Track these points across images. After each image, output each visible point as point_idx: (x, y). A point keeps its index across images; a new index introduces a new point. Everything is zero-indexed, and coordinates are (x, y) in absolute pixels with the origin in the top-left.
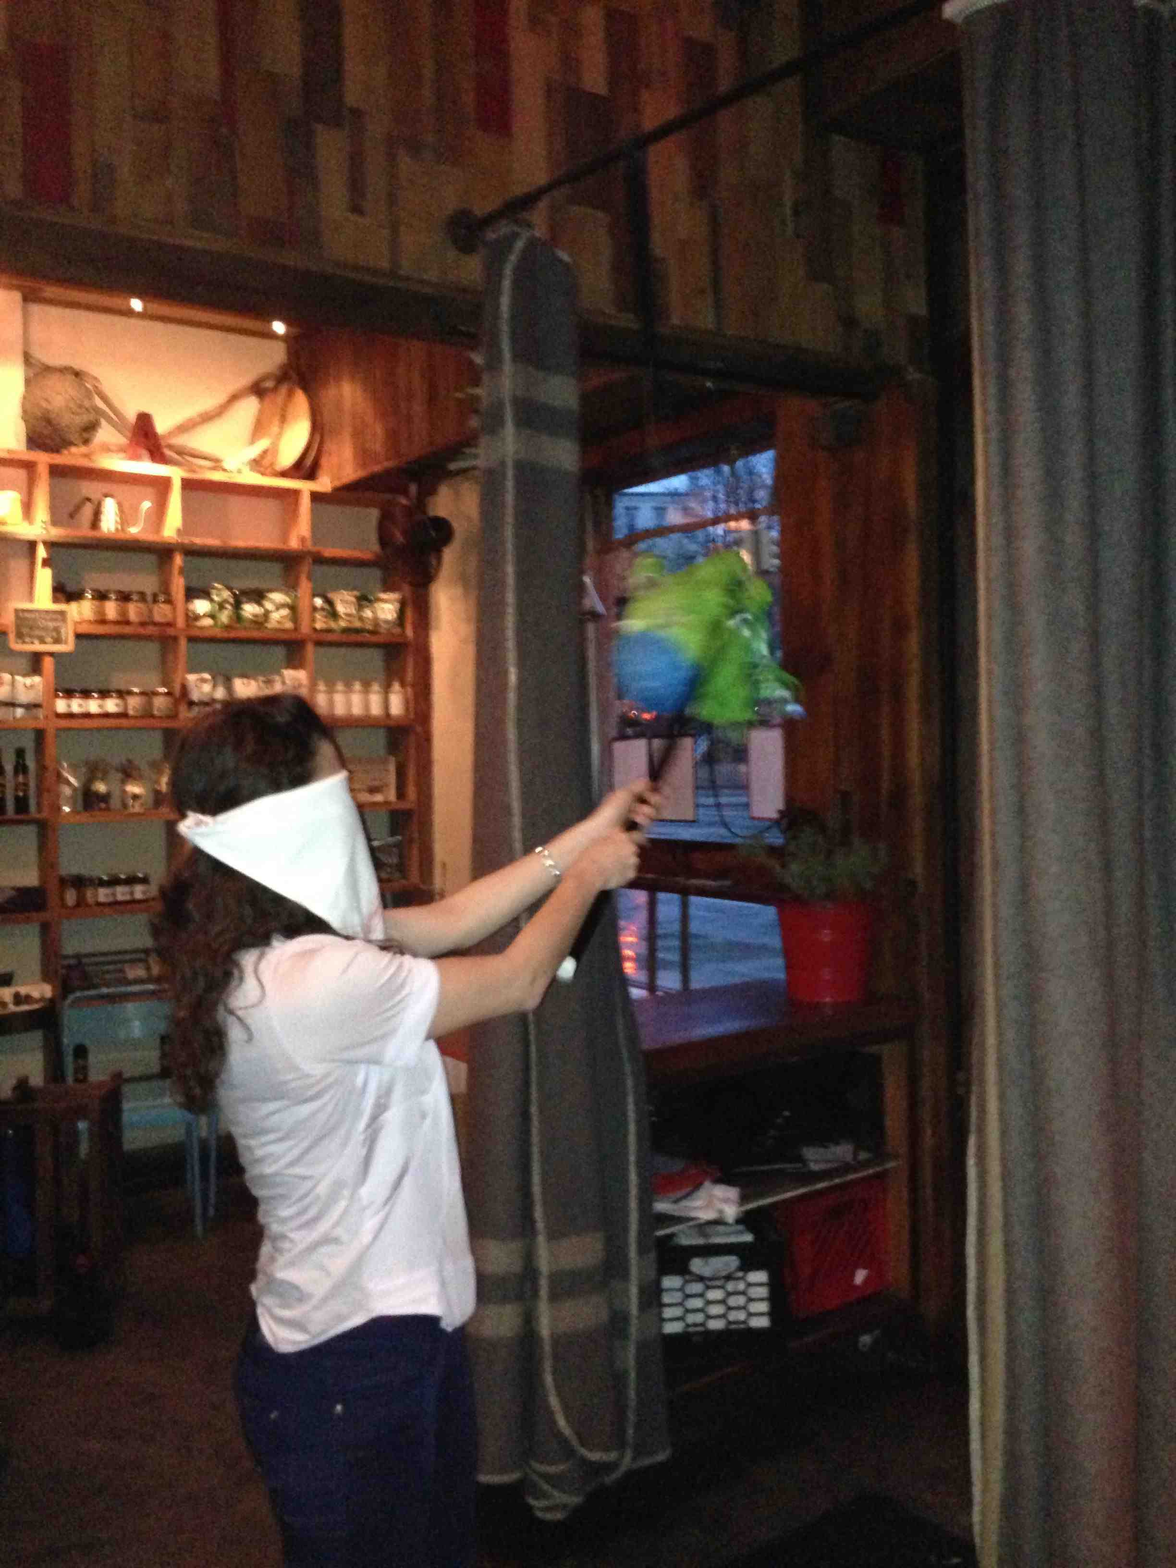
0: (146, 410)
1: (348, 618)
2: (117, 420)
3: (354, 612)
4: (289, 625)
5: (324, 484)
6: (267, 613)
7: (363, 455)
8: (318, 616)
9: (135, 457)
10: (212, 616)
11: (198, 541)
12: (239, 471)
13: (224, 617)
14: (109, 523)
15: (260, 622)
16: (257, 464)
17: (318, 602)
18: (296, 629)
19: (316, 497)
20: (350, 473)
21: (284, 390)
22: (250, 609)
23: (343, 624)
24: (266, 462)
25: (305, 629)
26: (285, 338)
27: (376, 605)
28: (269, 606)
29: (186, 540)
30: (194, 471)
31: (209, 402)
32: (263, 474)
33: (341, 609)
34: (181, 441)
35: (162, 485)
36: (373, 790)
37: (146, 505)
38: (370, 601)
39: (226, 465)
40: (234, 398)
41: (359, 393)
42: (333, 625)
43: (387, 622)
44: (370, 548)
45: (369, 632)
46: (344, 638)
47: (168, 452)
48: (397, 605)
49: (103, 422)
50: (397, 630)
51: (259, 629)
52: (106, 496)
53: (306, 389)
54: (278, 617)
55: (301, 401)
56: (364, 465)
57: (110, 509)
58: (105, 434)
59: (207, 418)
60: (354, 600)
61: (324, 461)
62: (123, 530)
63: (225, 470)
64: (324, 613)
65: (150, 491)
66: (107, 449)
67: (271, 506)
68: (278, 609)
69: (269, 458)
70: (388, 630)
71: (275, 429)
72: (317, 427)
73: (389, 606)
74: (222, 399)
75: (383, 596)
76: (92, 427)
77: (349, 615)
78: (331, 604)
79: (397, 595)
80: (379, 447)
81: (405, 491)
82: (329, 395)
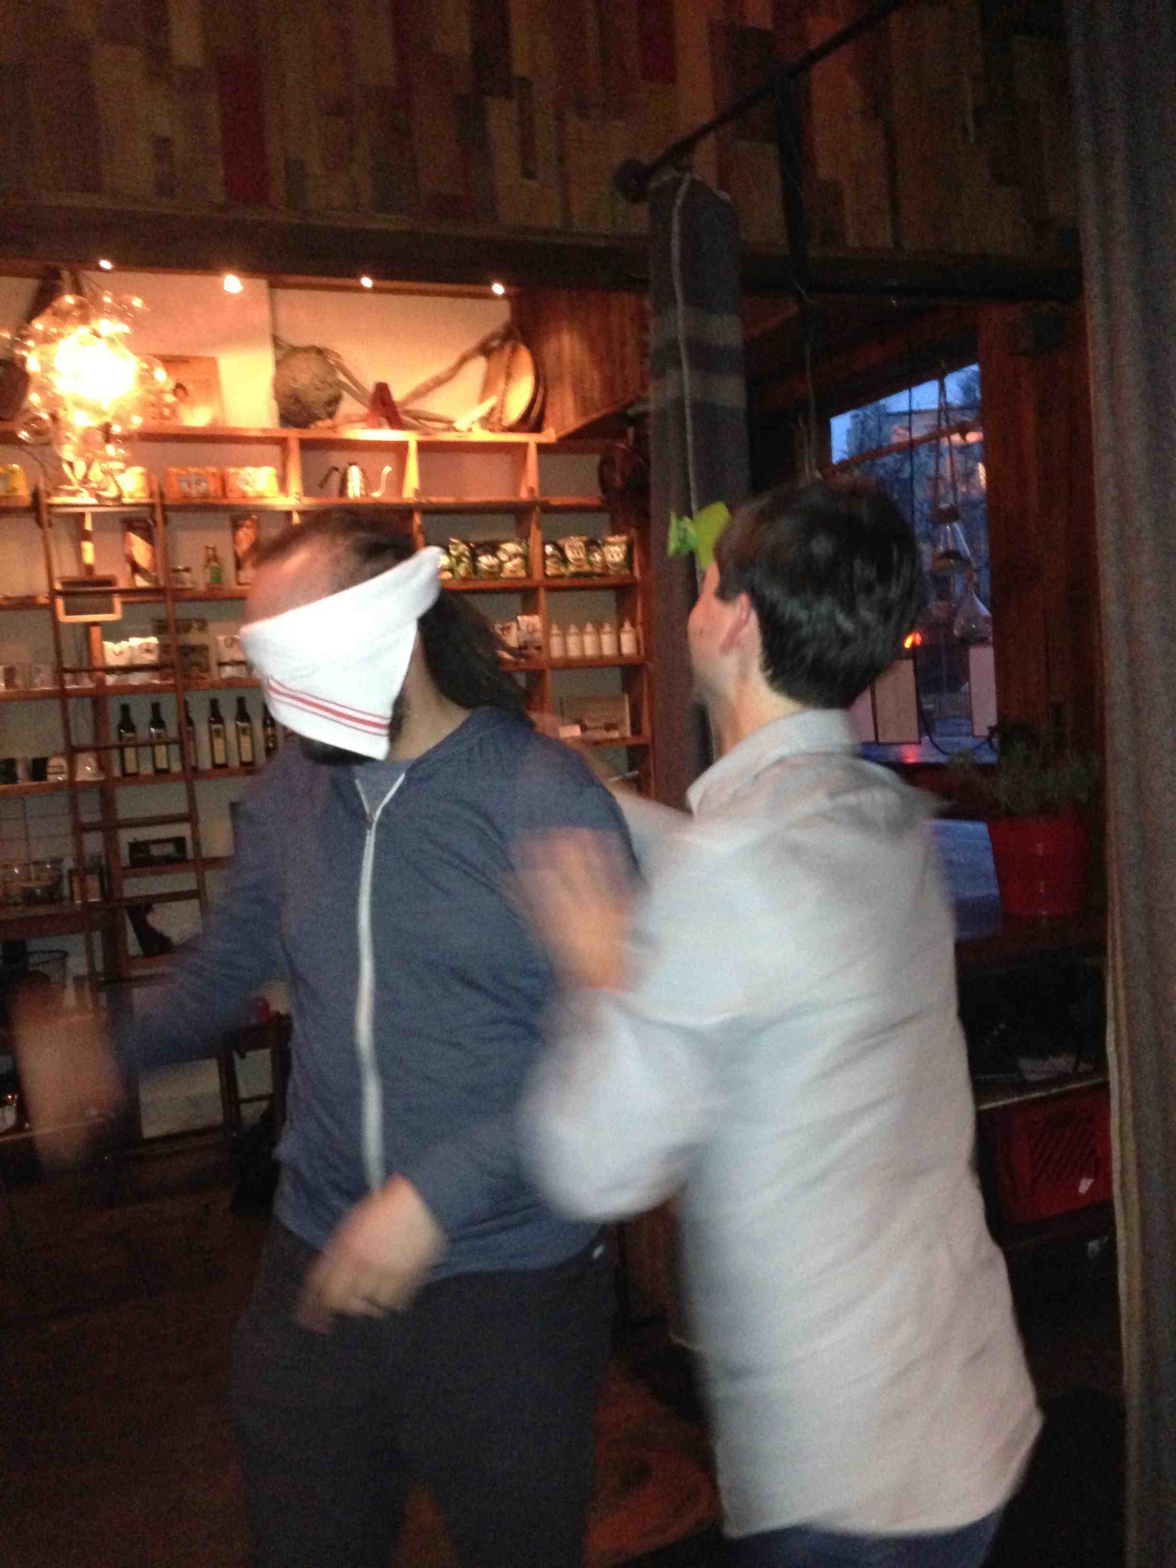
0: (382, 380)
1: (578, 563)
2: (358, 394)
3: (582, 556)
4: (522, 573)
5: (549, 435)
6: (501, 564)
7: (583, 404)
8: (548, 562)
9: (379, 426)
10: (451, 570)
11: (434, 499)
12: (470, 430)
13: (462, 570)
14: (355, 489)
15: (495, 572)
16: (487, 422)
17: (549, 549)
18: (529, 575)
19: (542, 448)
20: (572, 423)
21: (508, 348)
22: (485, 561)
23: (572, 569)
24: (494, 419)
25: (537, 576)
26: (506, 296)
27: (605, 549)
28: (503, 557)
29: (423, 501)
30: (429, 434)
31: (438, 368)
32: (492, 430)
33: (570, 554)
34: (416, 406)
35: (401, 448)
36: (609, 727)
37: (387, 469)
38: (598, 545)
39: (457, 425)
40: (463, 360)
41: (577, 345)
42: (563, 570)
43: (615, 564)
44: (593, 496)
45: (600, 575)
46: (576, 582)
47: (406, 418)
48: (624, 547)
49: (345, 395)
50: (627, 572)
51: (496, 579)
52: (351, 464)
53: (529, 345)
54: (512, 566)
55: (524, 357)
56: (585, 413)
57: (355, 476)
58: (349, 406)
59: (439, 382)
60: (581, 544)
61: (548, 414)
62: (367, 494)
63: (455, 430)
64: (554, 560)
65: (392, 456)
66: (350, 421)
67: (502, 462)
68: (510, 559)
69: (496, 415)
70: (618, 571)
71: (501, 385)
72: (540, 380)
73: (617, 549)
74: (451, 361)
75: (611, 539)
76: (335, 401)
77: (579, 560)
78: (561, 550)
79: (624, 538)
80: (596, 395)
81: (622, 435)
82: (550, 348)
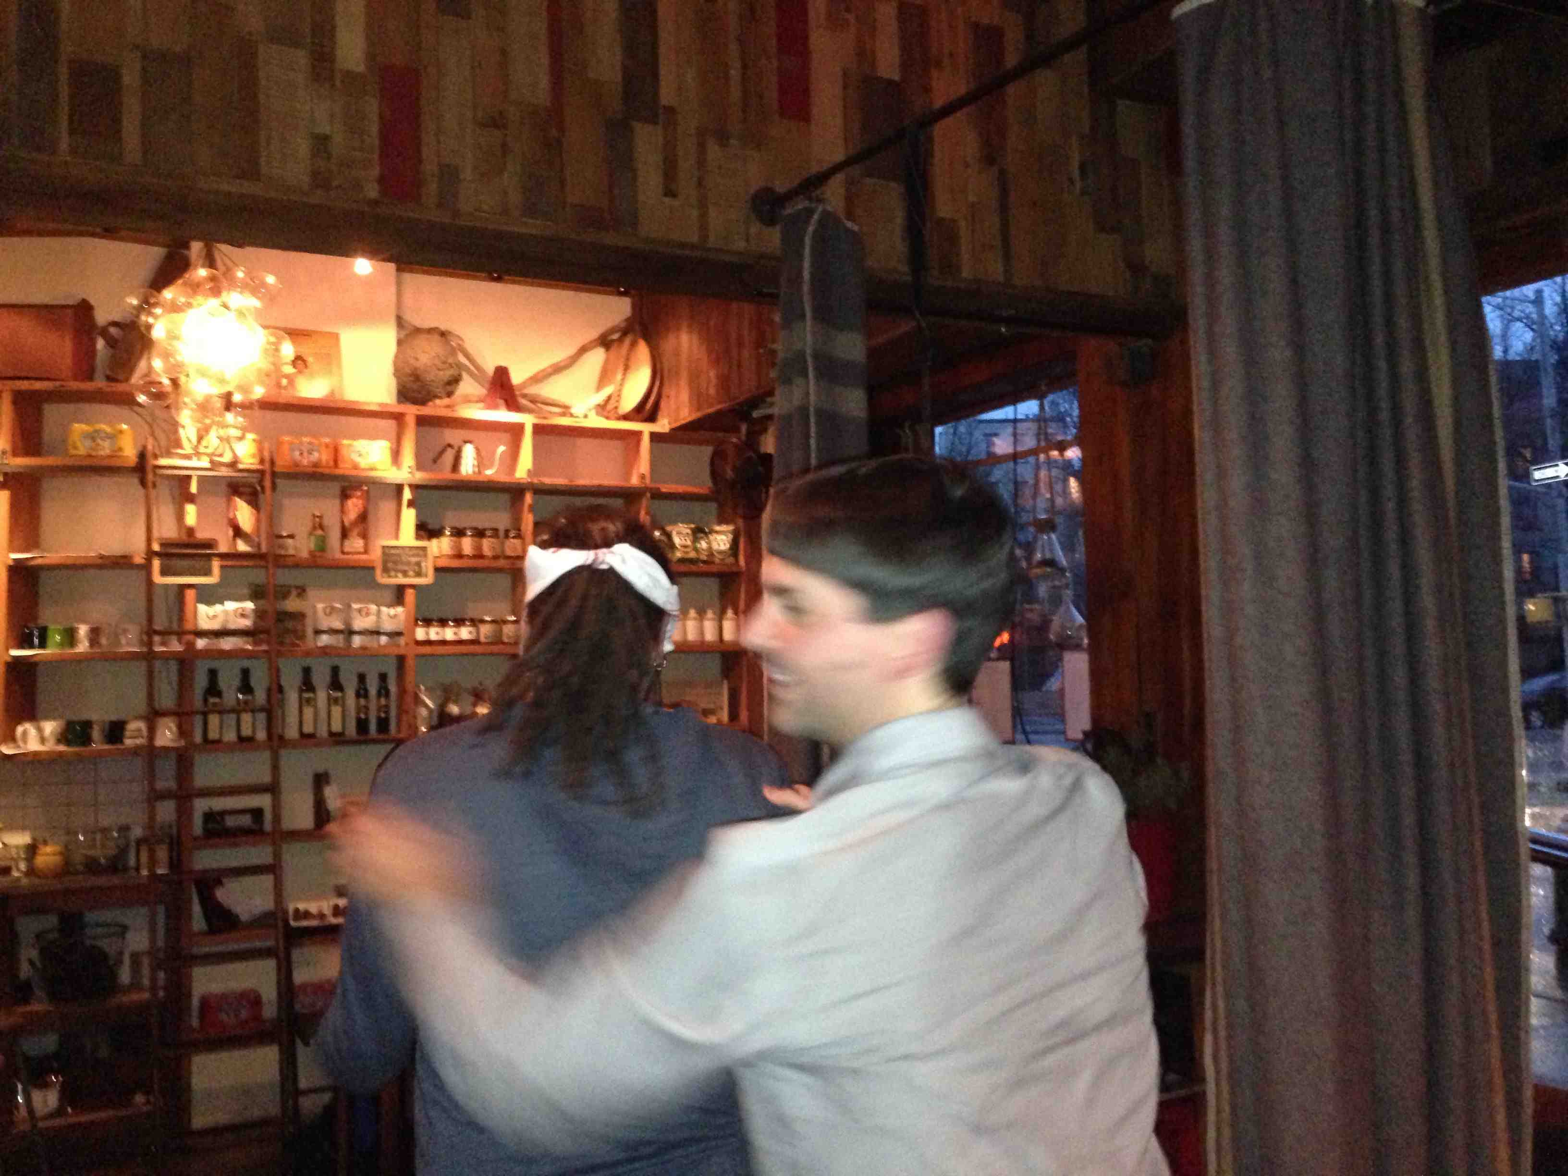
0: (503, 364)
1: (686, 550)
2: (478, 373)
3: (689, 543)
5: (663, 425)
7: (698, 398)
9: (495, 407)
11: (548, 481)
12: (586, 416)
14: (468, 466)
16: (602, 409)
19: (655, 437)
20: (686, 415)
21: (627, 341)
24: (610, 407)
27: (711, 537)
29: (535, 481)
30: (545, 418)
31: (559, 355)
32: (608, 418)
33: (677, 540)
34: (533, 390)
35: (517, 430)
37: (502, 449)
38: (706, 534)
39: (573, 411)
40: (583, 350)
41: (695, 342)
43: (720, 552)
44: (703, 484)
45: (704, 562)
46: (680, 568)
47: (524, 402)
48: (731, 536)
49: (465, 375)
50: (731, 560)
52: (466, 442)
53: (648, 340)
55: (643, 351)
56: (699, 409)
57: (469, 454)
58: (468, 387)
59: (557, 369)
60: (689, 531)
61: (663, 404)
62: (480, 472)
63: (572, 415)
65: (506, 437)
66: (467, 400)
67: (616, 446)
69: (612, 401)
70: (722, 560)
71: (619, 377)
72: (657, 373)
73: (724, 537)
74: (572, 351)
75: (718, 528)
76: (455, 381)
77: (685, 547)
79: (731, 528)
80: (712, 391)
81: (736, 430)
82: (668, 344)
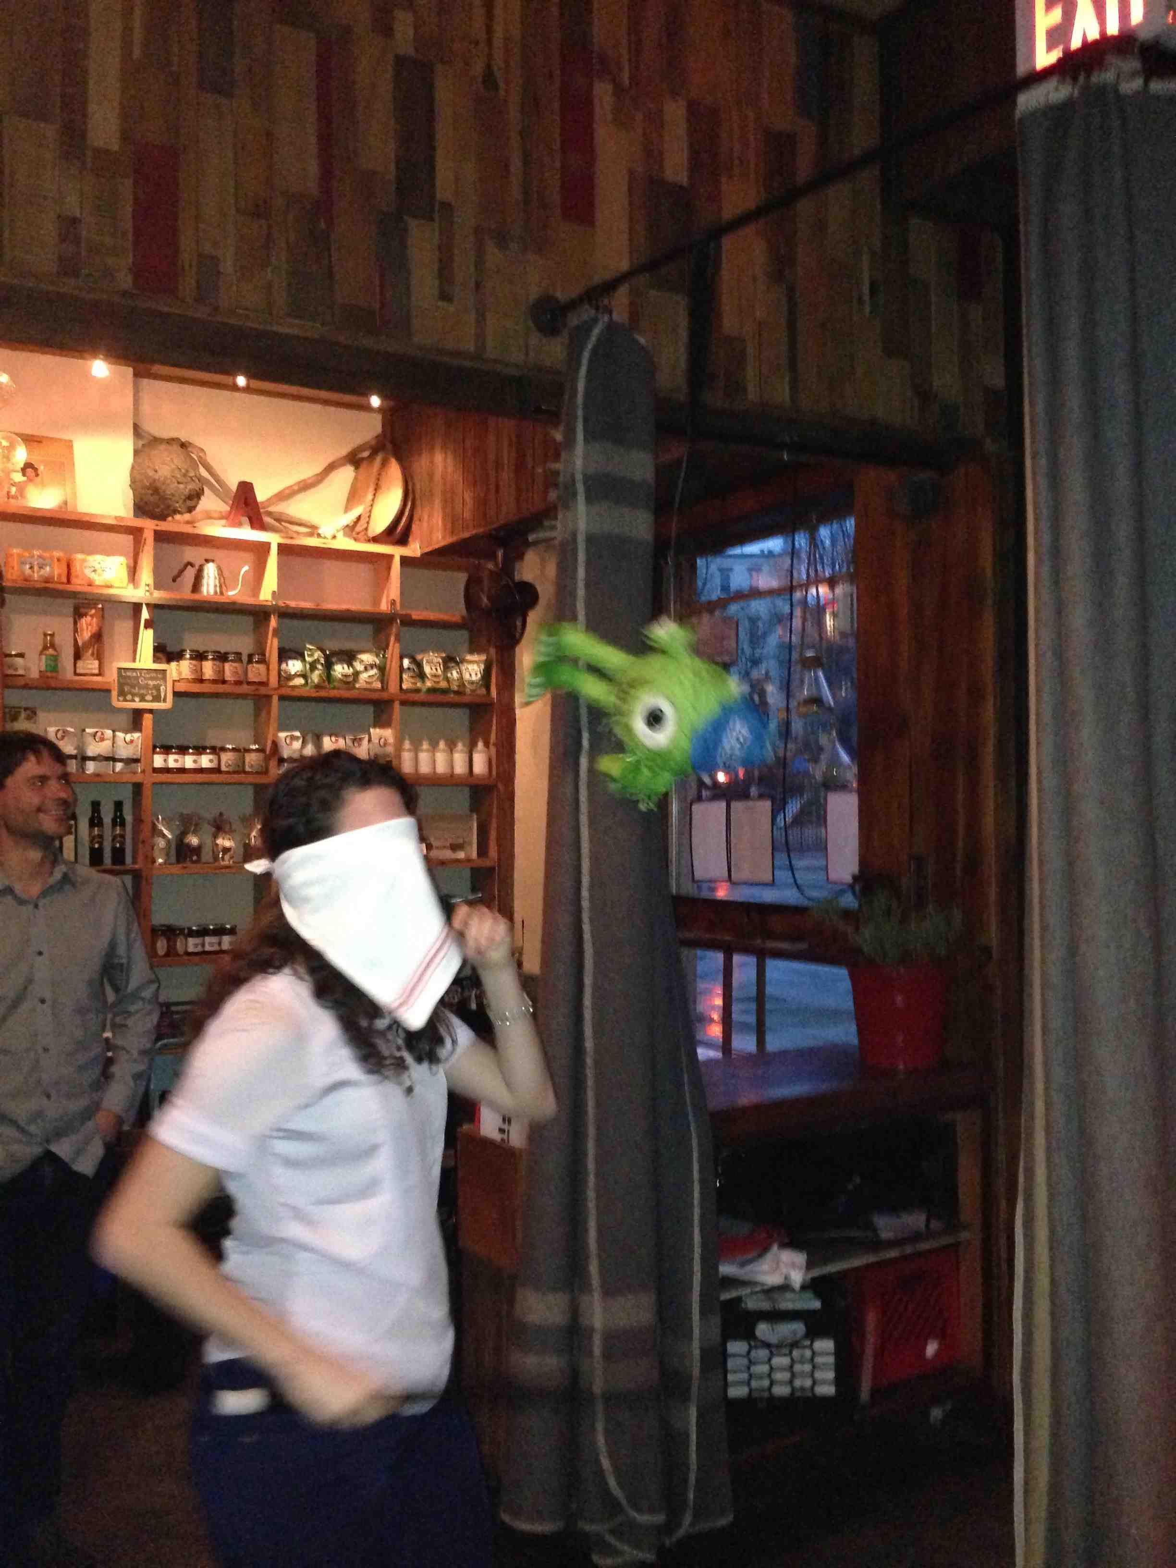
0: (247, 479)
1: (435, 679)
2: (220, 488)
3: (439, 672)
4: (378, 685)
5: (414, 549)
6: (357, 674)
7: (453, 521)
8: (405, 676)
9: (238, 524)
10: (304, 676)
11: (293, 604)
12: (334, 537)
13: (315, 677)
14: (210, 586)
15: (349, 682)
16: (351, 530)
17: (406, 662)
18: (384, 689)
19: (406, 561)
20: (440, 539)
21: (379, 459)
22: (340, 670)
23: (429, 684)
24: (359, 528)
25: (393, 688)
26: (380, 410)
27: (463, 667)
28: (359, 667)
29: (281, 603)
30: (291, 538)
31: (308, 472)
32: (356, 540)
33: (427, 669)
34: (278, 508)
35: (261, 550)
36: (454, 848)
37: (245, 569)
38: (457, 664)
39: (321, 531)
40: (331, 468)
41: (450, 462)
42: (419, 685)
43: (472, 683)
44: (457, 611)
45: (455, 692)
46: (432, 698)
47: (267, 520)
48: (482, 666)
49: (207, 490)
50: (483, 691)
51: (349, 689)
52: (207, 561)
53: (400, 460)
54: (367, 678)
55: (394, 470)
56: (453, 533)
57: (210, 571)
58: (209, 502)
59: (305, 486)
60: (440, 660)
61: (415, 527)
62: (222, 593)
63: (319, 535)
64: (411, 674)
65: (249, 556)
66: (209, 516)
67: (363, 571)
68: (366, 669)
69: (363, 522)
70: (473, 691)
71: (369, 497)
72: (408, 494)
73: (475, 667)
74: (319, 469)
75: (469, 657)
76: (197, 495)
77: (435, 676)
78: (419, 665)
79: (483, 657)
80: (467, 515)
81: (493, 556)
82: (421, 464)
